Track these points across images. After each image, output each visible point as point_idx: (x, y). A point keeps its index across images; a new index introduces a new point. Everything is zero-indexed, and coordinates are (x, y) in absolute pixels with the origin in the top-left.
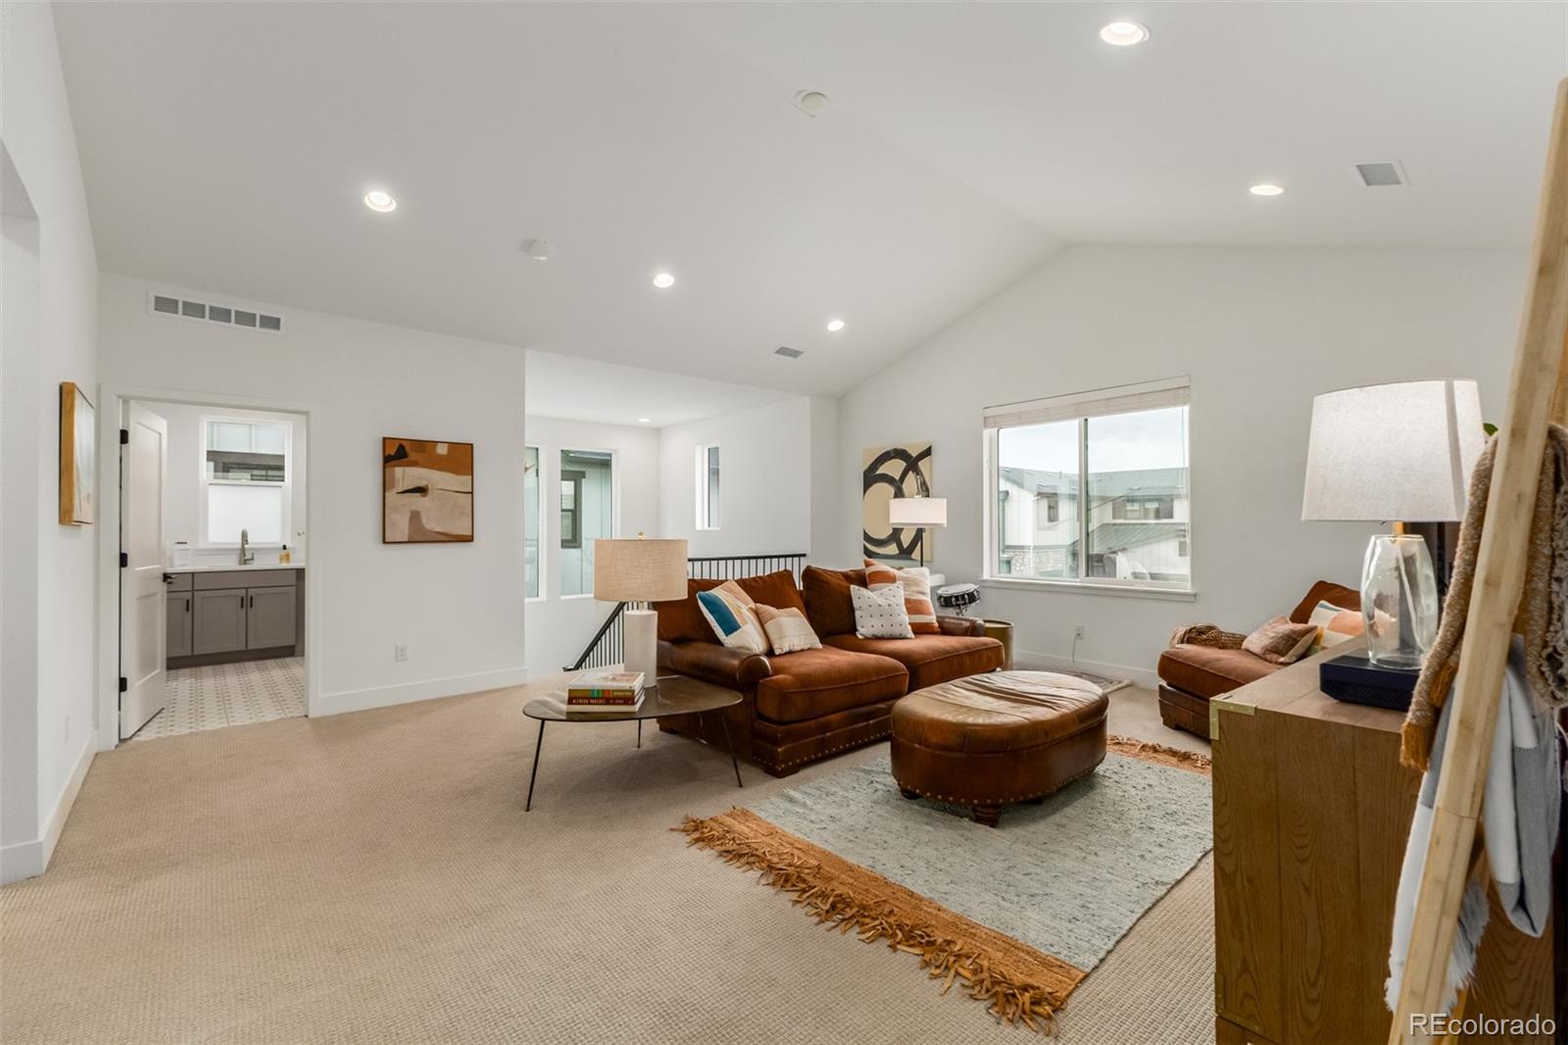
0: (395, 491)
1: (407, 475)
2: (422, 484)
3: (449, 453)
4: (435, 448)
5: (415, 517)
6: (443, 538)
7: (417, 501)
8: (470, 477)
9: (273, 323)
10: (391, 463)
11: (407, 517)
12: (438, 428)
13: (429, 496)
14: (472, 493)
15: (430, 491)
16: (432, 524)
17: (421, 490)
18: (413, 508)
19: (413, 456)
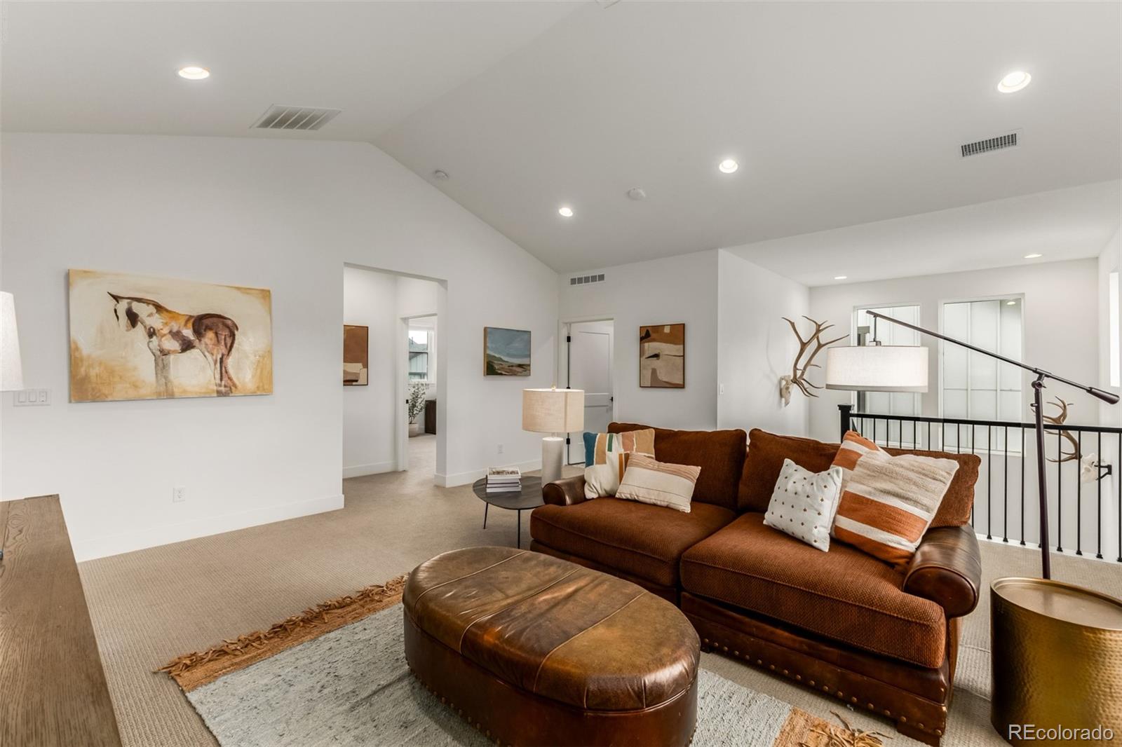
0: (644, 357)
1: (652, 347)
2: (657, 352)
3: (671, 332)
4: (663, 329)
5: (654, 372)
6: (668, 386)
7: (655, 362)
8: (682, 346)
9: (602, 277)
10: (644, 341)
11: (650, 371)
12: (664, 317)
13: (661, 359)
14: (684, 356)
15: (661, 356)
16: (663, 376)
17: (656, 356)
18: (653, 367)
19: (653, 335)
